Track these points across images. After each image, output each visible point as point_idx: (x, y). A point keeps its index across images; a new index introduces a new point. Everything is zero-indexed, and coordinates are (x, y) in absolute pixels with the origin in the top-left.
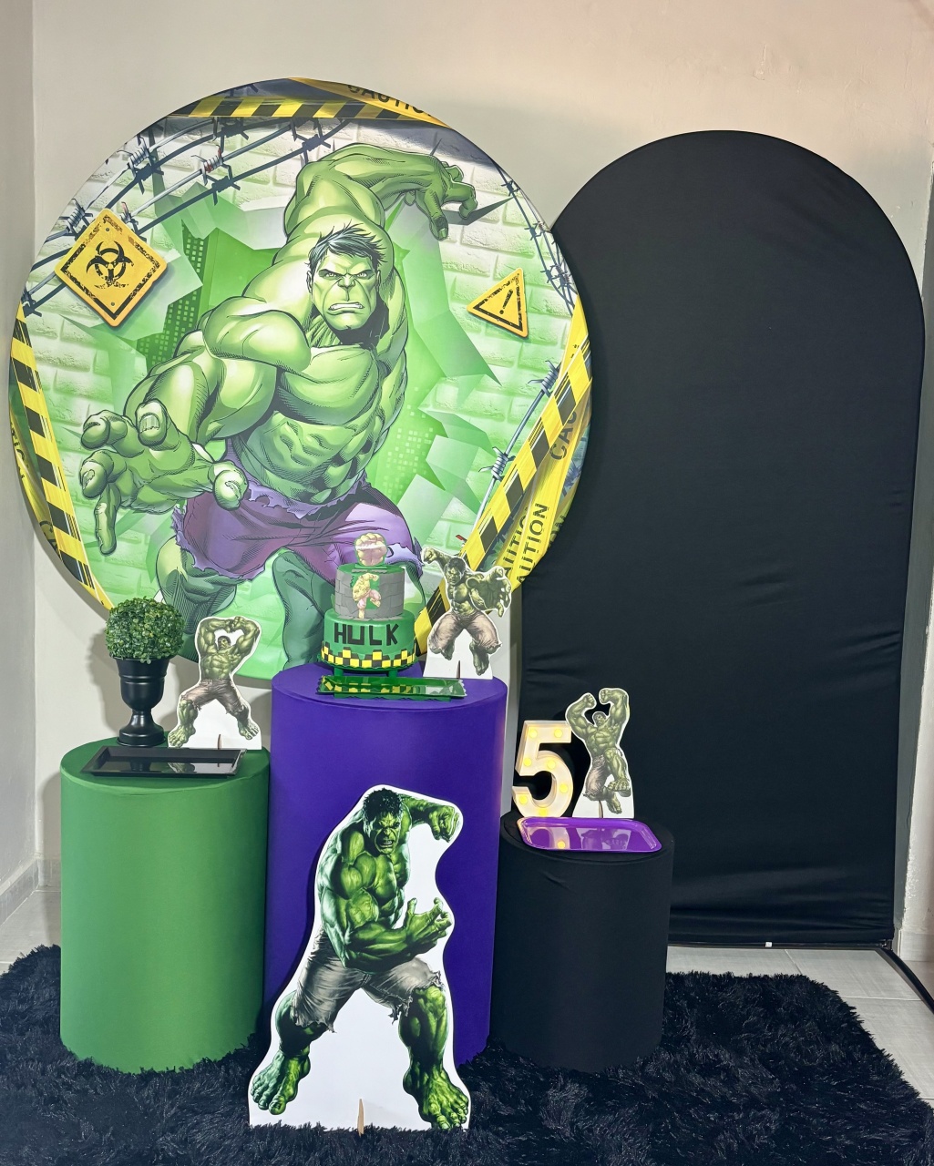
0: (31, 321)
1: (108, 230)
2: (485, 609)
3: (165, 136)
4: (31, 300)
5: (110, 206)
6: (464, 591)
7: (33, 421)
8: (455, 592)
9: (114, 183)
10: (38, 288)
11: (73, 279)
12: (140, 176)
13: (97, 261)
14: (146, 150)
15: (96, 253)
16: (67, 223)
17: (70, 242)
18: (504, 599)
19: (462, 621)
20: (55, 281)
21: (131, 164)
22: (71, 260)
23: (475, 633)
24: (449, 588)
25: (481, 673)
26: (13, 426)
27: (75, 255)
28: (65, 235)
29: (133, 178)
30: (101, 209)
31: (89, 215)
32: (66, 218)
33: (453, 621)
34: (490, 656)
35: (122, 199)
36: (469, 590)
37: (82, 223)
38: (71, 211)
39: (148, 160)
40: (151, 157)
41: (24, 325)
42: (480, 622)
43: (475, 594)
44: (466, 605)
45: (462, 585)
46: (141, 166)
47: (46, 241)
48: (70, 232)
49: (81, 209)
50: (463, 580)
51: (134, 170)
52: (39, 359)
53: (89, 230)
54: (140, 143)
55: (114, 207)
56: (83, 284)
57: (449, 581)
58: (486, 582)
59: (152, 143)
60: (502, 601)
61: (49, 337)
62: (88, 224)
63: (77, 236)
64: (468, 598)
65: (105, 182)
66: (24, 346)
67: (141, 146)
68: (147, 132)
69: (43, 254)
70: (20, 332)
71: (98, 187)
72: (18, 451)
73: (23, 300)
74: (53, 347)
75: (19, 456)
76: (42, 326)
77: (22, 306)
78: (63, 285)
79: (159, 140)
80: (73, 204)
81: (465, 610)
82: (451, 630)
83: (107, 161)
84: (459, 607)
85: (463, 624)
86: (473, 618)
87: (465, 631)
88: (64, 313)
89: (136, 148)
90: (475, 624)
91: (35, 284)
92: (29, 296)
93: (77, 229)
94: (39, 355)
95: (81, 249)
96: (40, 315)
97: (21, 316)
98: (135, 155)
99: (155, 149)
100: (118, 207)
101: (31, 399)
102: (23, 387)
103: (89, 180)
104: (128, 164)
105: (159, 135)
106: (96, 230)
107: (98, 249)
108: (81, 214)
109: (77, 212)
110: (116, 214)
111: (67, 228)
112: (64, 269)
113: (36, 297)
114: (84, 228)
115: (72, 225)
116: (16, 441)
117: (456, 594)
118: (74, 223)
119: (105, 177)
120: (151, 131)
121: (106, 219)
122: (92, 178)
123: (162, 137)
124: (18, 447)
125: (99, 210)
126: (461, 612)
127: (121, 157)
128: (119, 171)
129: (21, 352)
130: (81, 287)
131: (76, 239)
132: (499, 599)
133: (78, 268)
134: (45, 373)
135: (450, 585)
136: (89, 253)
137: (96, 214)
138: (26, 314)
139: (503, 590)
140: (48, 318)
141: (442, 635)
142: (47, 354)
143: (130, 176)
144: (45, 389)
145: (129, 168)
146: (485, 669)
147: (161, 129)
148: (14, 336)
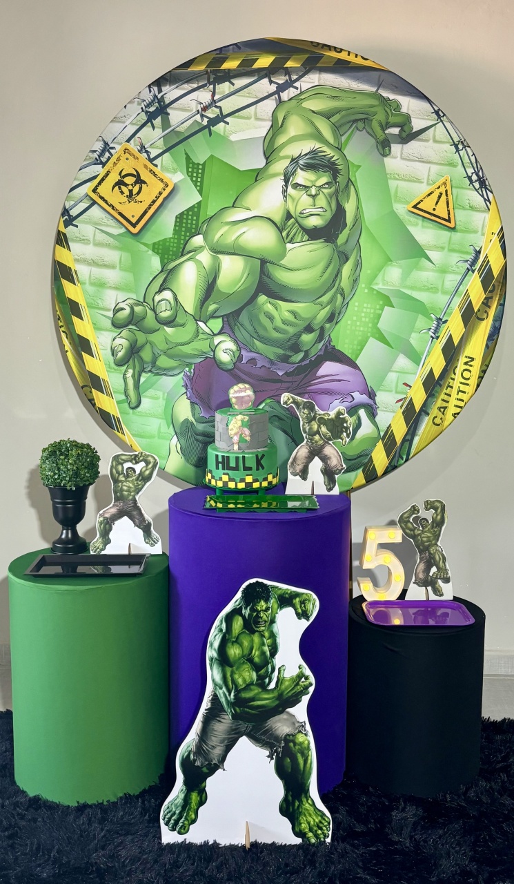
0: (70, 231)
1: (127, 159)
2: (332, 440)
3: (170, 86)
4: (69, 216)
5: (128, 141)
6: (315, 427)
7: (75, 309)
9: (131, 123)
10: (75, 205)
11: (102, 198)
12: (151, 117)
13: (120, 183)
14: (155, 96)
15: (119, 178)
16: (95, 155)
17: (99, 170)
19: (314, 450)
20: (88, 200)
21: (144, 108)
22: (100, 183)
23: (324, 459)
25: (330, 490)
26: (58, 313)
27: (103, 180)
28: (95, 164)
29: (146, 118)
30: (122, 143)
31: (112, 148)
32: (95, 151)
33: (307, 450)
35: (138, 135)
36: (319, 426)
37: (107, 155)
38: (99, 146)
39: (157, 104)
40: (159, 102)
41: (65, 235)
42: (328, 450)
43: (323, 429)
44: (317, 437)
45: (313, 422)
46: (152, 109)
47: (80, 170)
48: (98, 162)
49: (106, 144)
50: (314, 418)
51: (147, 112)
52: (77, 261)
53: (113, 159)
54: (150, 91)
55: (132, 141)
56: (110, 201)
57: (303, 419)
58: (332, 419)
59: (160, 91)
60: (345, 434)
61: (84, 243)
62: (112, 155)
63: (104, 164)
64: (318, 432)
65: (124, 122)
66: (65, 250)
67: (152, 94)
68: (156, 83)
69: (78, 180)
70: (61, 240)
71: (119, 126)
72: (63, 332)
73: (63, 215)
74: (88, 251)
75: (63, 336)
76: (78, 235)
77: (62, 220)
78: (94, 203)
79: (165, 89)
80: (100, 141)
81: (316, 442)
82: (306, 458)
83: (125, 107)
84: (312, 440)
86: (323, 447)
88: (96, 224)
89: (148, 97)
90: (324, 452)
91: (72, 203)
92: (68, 212)
93: (104, 160)
94: (77, 258)
95: (107, 175)
96: (77, 226)
97: (62, 228)
98: (147, 101)
99: (162, 96)
100: (135, 141)
101: (71, 291)
102: (65, 283)
103: (112, 121)
104: (142, 108)
105: (165, 85)
106: (118, 159)
107: (120, 174)
108: (107, 148)
109: (103, 146)
110: (134, 147)
111: (96, 159)
112: (94, 191)
113: (74, 212)
114: (109, 158)
115: (99, 157)
116: (61, 324)
117: (309, 429)
118: (101, 155)
119: (124, 118)
120: (159, 83)
121: (126, 151)
122: (114, 120)
123: (168, 87)
124: (63, 329)
125: (120, 144)
126: (312, 443)
127: (136, 103)
128: (135, 114)
129: (64, 256)
130: (108, 204)
131: (103, 167)
132: (342, 432)
133: (105, 189)
134: (82, 271)
135: (304, 422)
136: (114, 178)
137: (118, 147)
138: (66, 226)
139: (345, 425)
140: (83, 229)
141: (299, 462)
142: (83, 256)
143: (144, 117)
144: (83, 283)
145: (143, 111)
146: (333, 487)
147: (167, 80)
148: (57, 243)
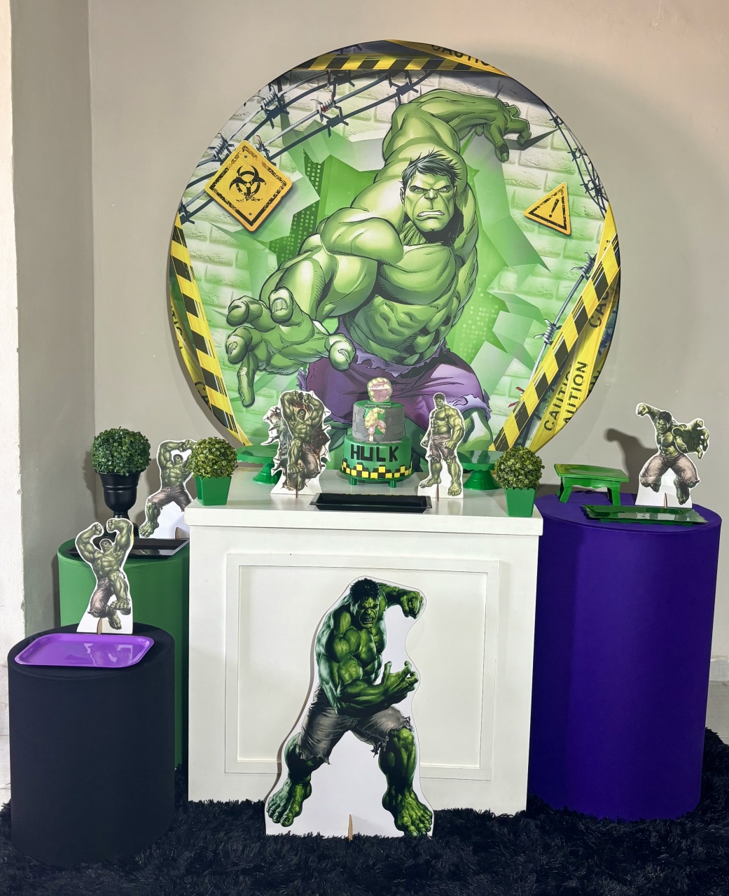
0: (186, 227)
1: (246, 157)
2: (687, 452)
3: (290, 85)
4: (186, 212)
5: (247, 139)
6: (671, 438)
7: (189, 305)
8: (662, 439)
9: (251, 121)
10: (192, 202)
11: (219, 195)
12: (270, 115)
13: (238, 181)
14: (275, 95)
15: (237, 175)
16: (214, 152)
17: (217, 167)
18: (703, 444)
19: (668, 462)
20: (205, 196)
21: (264, 106)
22: (217, 180)
23: (678, 471)
24: (658, 436)
25: (682, 503)
26: (173, 309)
27: (221, 177)
28: (213, 161)
29: (265, 117)
30: (241, 141)
31: (231, 145)
32: (213, 148)
33: (660, 462)
34: (690, 489)
35: (257, 133)
36: (674, 438)
37: (226, 152)
38: (217, 143)
39: (277, 103)
40: (279, 100)
41: (181, 231)
42: (682, 463)
43: (679, 441)
44: (672, 449)
45: (669, 433)
46: (271, 108)
47: (198, 166)
48: (216, 159)
49: (225, 141)
50: (670, 430)
51: (266, 110)
52: (193, 257)
53: (232, 157)
54: (270, 90)
55: (251, 139)
56: (227, 199)
57: (658, 430)
58: (688, 431)
59: (280, 90)
60: (701, 446)
61: (200, 240)
62: (230, 152)
63: (222, 162)
64: (673, 444)
65: (243, 120)
66: (181, 247)
67: (272, 92)
68: (276, 82)
69: (196, 176)
70: (178, 236)
71: (239, 124)
72: (178, 328)
73: (180, 211)
74: (205, 248)
75: (178, 332)
76: (194, 231)
77: (179, 216)
78: (212, 199)
79: (285, 88)
80: (219, 137)
81: (671, 453)
82: (659, 469)
83: (245, 104)
84: (666, 451)
85: (670, 463)
86: (677, 459)
87: (670, 469)
88: (212, 221)
89: (268, 95)
90: (679, 464)
91: (190, 199)
92: (185, 208)
93: (222, 157)
94: (193, 254)
95: (225, 172)
96: (193, 223)
97: (178, 224)
98: (267, 99)
99: (282, 95)
100: (254, 139)
101: (187, 287)
102: (180, 279)
103: (231, 119)
104: (262, 106)
105: (285, 84)
106: (237, 157)
107: (238, 171)
108: (225, 145)
109: (221, 143)
110: (252, 144)
111: (214, 155)
112: (212, 187)
113: (191, 209)
114: (227, 156)
115: (218, 154)
116: (175, 320)
117: (664, 440)
118: (220, 152)
119: (243, 116)
120: (279, 81)
121: (244, 148)
122: (234, 117)
123: (288, 86)
124: (177, 325)
125: (239, 141)
126: (667, 455)
127: (256, 101)
128: (255, 112)
129: (180, 253)
130: (225, 201)
131: (221, 164)
132: (698, 445)
133: (222, 186)
134: (198, 267)
135: (659, 433)
136: (232, 175)
137: (237, 145)
138: (183, 223)
139: (702, 437)
140: (200, 225)
141: (651, 473)
142: (199, 253)
143: (263, 116)
144: (198, 280)
145: (262, 109)
146: (686, 500)
147: (287, 79)
148: (174, 239)
